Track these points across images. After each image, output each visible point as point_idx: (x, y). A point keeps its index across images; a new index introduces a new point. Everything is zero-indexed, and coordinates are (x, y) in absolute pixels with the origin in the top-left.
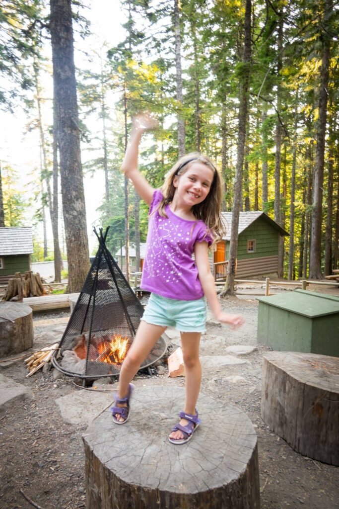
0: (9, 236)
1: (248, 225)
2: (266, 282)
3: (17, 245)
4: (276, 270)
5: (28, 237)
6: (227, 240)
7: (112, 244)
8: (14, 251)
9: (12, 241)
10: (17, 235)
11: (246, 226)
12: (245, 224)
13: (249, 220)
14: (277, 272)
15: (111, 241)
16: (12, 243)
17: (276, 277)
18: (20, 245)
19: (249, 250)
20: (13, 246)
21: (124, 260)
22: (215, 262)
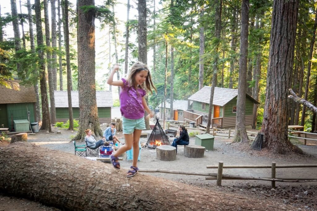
0: (100, 96)
1: (233, 98)
2: (229, 130)
3: (104, 102)
4: (251, 124)
5: (110, 97)
6: (220, 106)
7: (157, 101)
8: (103, 105)
9: (102, 99)
10: (104, 96)
11: (232, 99)
12: (231, 97)
13: (234, 95)
14: (251, 125)
15: (156, 99)
16: (102, 100)
17: (251, 128)
18: (106, 102)
19: (234, 111)
20: (102, 102)
21: (163, 109)
22: (214, 118)
